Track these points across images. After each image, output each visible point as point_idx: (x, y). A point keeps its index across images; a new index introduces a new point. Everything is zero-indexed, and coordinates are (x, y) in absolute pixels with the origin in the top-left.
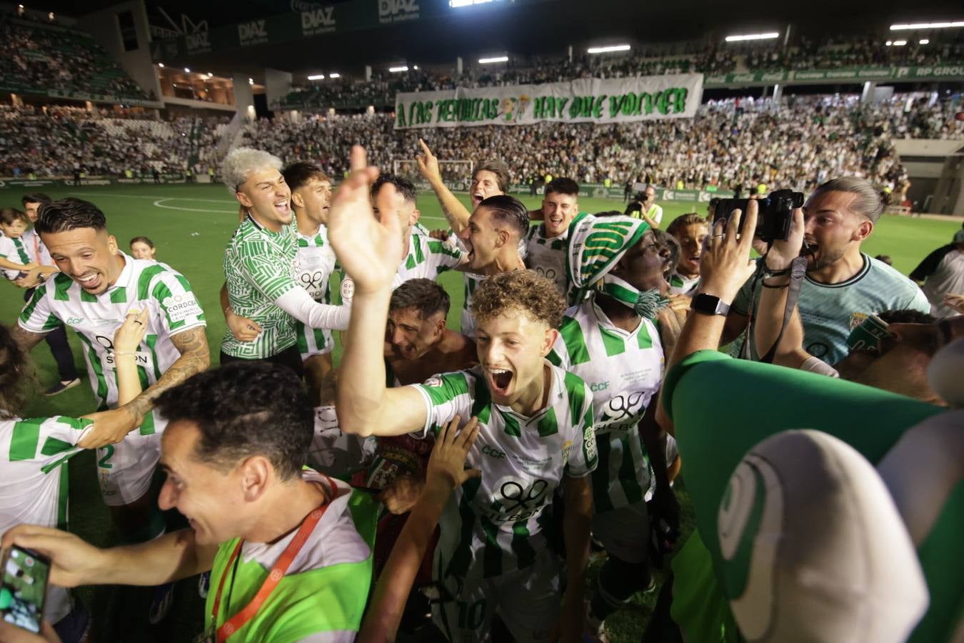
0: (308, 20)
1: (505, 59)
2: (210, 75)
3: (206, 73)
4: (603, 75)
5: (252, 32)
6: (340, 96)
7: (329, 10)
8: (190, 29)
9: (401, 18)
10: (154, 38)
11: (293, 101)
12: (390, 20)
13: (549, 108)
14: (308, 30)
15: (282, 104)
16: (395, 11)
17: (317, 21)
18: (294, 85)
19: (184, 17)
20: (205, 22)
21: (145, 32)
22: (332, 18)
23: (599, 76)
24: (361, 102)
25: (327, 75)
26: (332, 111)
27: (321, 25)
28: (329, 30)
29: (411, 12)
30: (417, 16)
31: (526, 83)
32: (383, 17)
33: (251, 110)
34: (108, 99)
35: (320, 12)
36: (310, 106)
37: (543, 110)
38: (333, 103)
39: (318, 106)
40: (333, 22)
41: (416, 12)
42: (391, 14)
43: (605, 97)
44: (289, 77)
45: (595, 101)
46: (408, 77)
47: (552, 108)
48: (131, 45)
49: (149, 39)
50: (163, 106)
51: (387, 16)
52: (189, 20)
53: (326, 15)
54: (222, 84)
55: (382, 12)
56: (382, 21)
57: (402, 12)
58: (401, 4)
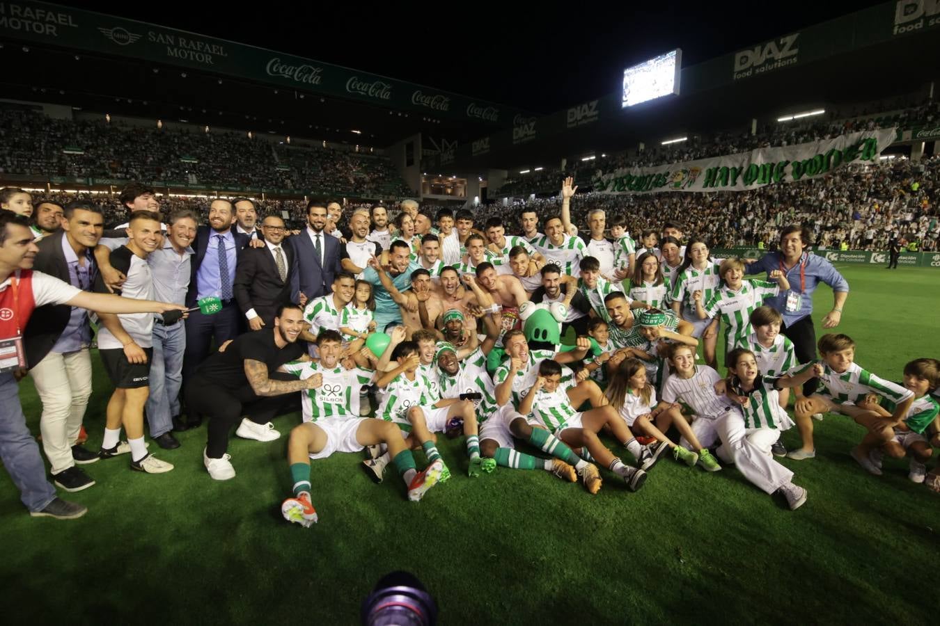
0: (517, 132)
1: (685, 139)
2: (454, 177)
3: (452, 177)
4: (785, 143)
5: (481, 146)
6: (538, 184)
8: (446, 148)
9: (585, 122)
10: (423, 156)
11: (506, 191)
12: (575, 124)
13: (721, 178)
14: (516, 140)
15: (497, 193)
16: (579, 118)
17: (524, 132)
18: (508, 179)
19: (443, 141)
20: (456, 142)
21: (419, 153)
22: (533, 130)
23: (780, 144)
24: (554, 187)
25: (532, 169)
26: (533, 196)
27: (526, 135)
28: (531, 138)
29: (592, 117)
30: (596, 119)
31: (701, 158)
32: (570, 123)
33: (477, 200)
34: (392, 198)
35: (526, 126)
36: (516, 193)
37: (714, 179)
38: (533, 190)
39: (522, 193)
40: (534, 132)
41: (595, 116)
42: (576, 120)
43: (787, 162)
44: (505, 174)
45: (775, 167)
46: (594, 164)
47: (724, 178)
48: (410, 163)
49: (421, 158)
50: (422, 200)
51: (573, 122)
52: (446, 142)
53: (529, 128)
54: (462, 182)
55: (570, 120)
56: (569, 126)
57: (585, 117)
58: (585, 111)
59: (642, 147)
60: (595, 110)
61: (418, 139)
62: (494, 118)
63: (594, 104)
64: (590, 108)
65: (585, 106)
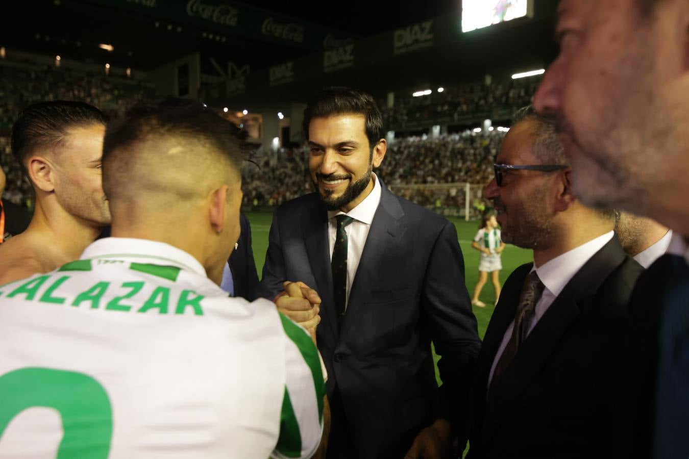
0: (329, 57)
1: (541, 71)
2: (245, 112)
3: (242, 111)
5: (281, 73)
7: (349, 48)
8: (234, 73)
9: (416, 47)
10: (202, 85)
12: (404, 50)
14: (328, 67)
16: (409, 41)
17: (338, 57)
19: (231, 65)
21: (196, 80)
22: (350, 55)
27: (341, 62)
28: (348, 64)
29: (425, 41)
30: (430, 44)
32: (398, 48)
33: (276, 142)
35: (341, 50)
40: (352, 58)
41: (430, 40)
42: (406, 44)
49: (198, 85)
51: (402, 47)
53: (345, 52)
54: (255, 119)
55: (397, 44)
56: (397, 52)
57: (416, 41)
58: (416, 34)
59: (488, 80)
60: (430, 32)
61: (195, 62)
62: (298, 38)
63: (428, 25)
64: (422, 30)
65: (416, 28)
